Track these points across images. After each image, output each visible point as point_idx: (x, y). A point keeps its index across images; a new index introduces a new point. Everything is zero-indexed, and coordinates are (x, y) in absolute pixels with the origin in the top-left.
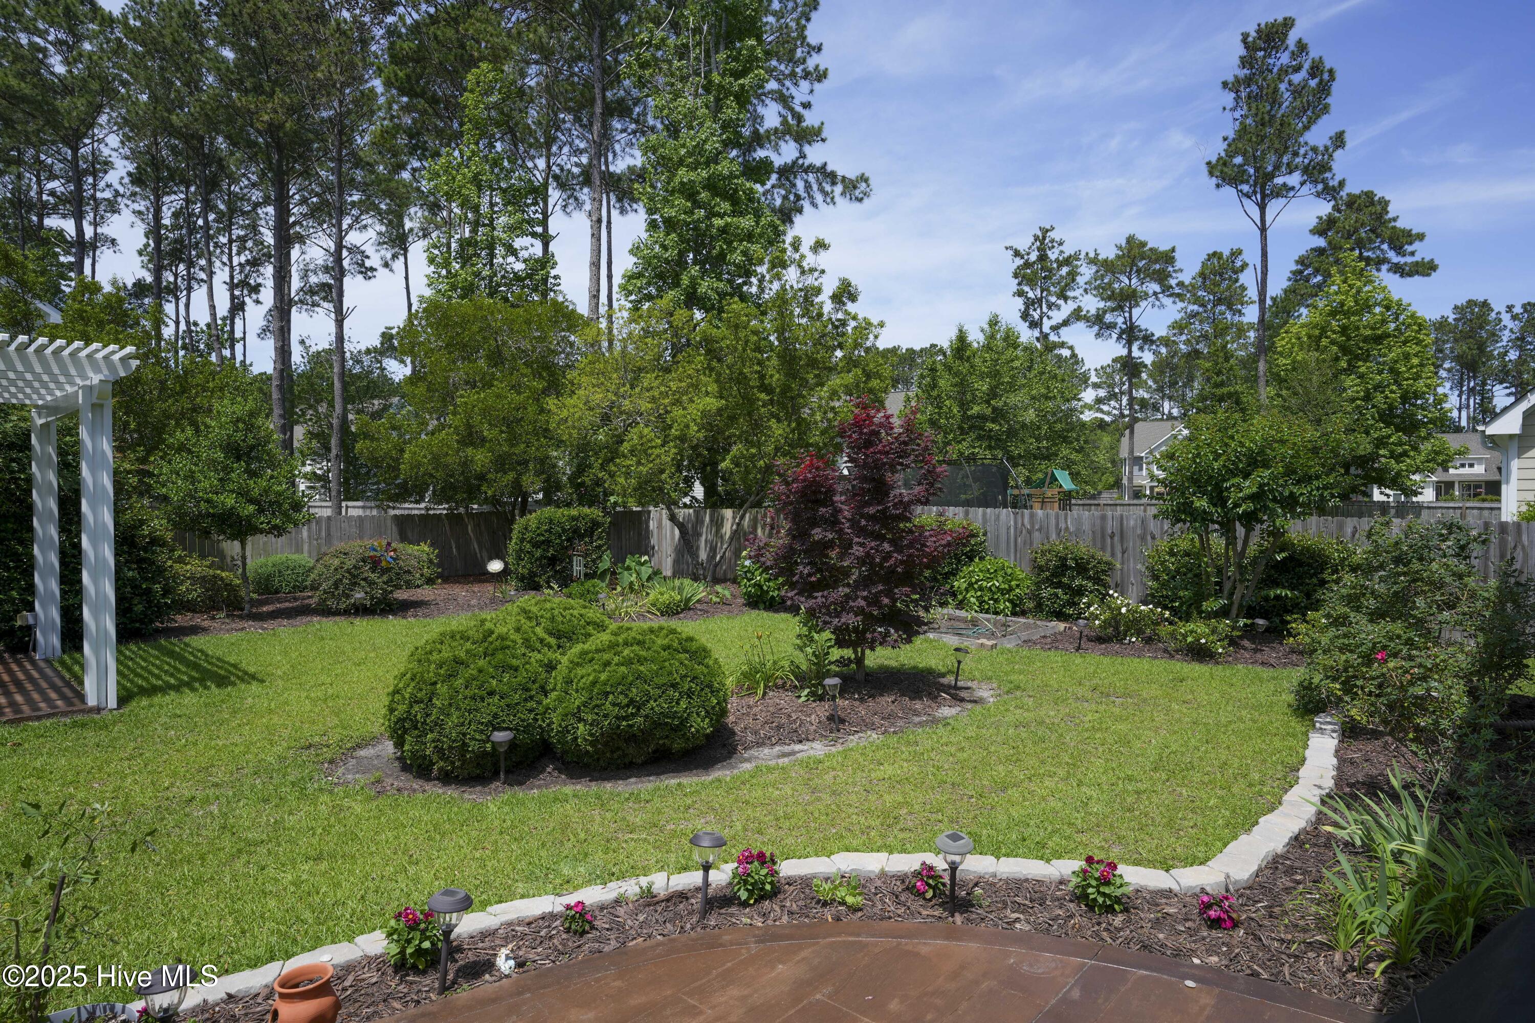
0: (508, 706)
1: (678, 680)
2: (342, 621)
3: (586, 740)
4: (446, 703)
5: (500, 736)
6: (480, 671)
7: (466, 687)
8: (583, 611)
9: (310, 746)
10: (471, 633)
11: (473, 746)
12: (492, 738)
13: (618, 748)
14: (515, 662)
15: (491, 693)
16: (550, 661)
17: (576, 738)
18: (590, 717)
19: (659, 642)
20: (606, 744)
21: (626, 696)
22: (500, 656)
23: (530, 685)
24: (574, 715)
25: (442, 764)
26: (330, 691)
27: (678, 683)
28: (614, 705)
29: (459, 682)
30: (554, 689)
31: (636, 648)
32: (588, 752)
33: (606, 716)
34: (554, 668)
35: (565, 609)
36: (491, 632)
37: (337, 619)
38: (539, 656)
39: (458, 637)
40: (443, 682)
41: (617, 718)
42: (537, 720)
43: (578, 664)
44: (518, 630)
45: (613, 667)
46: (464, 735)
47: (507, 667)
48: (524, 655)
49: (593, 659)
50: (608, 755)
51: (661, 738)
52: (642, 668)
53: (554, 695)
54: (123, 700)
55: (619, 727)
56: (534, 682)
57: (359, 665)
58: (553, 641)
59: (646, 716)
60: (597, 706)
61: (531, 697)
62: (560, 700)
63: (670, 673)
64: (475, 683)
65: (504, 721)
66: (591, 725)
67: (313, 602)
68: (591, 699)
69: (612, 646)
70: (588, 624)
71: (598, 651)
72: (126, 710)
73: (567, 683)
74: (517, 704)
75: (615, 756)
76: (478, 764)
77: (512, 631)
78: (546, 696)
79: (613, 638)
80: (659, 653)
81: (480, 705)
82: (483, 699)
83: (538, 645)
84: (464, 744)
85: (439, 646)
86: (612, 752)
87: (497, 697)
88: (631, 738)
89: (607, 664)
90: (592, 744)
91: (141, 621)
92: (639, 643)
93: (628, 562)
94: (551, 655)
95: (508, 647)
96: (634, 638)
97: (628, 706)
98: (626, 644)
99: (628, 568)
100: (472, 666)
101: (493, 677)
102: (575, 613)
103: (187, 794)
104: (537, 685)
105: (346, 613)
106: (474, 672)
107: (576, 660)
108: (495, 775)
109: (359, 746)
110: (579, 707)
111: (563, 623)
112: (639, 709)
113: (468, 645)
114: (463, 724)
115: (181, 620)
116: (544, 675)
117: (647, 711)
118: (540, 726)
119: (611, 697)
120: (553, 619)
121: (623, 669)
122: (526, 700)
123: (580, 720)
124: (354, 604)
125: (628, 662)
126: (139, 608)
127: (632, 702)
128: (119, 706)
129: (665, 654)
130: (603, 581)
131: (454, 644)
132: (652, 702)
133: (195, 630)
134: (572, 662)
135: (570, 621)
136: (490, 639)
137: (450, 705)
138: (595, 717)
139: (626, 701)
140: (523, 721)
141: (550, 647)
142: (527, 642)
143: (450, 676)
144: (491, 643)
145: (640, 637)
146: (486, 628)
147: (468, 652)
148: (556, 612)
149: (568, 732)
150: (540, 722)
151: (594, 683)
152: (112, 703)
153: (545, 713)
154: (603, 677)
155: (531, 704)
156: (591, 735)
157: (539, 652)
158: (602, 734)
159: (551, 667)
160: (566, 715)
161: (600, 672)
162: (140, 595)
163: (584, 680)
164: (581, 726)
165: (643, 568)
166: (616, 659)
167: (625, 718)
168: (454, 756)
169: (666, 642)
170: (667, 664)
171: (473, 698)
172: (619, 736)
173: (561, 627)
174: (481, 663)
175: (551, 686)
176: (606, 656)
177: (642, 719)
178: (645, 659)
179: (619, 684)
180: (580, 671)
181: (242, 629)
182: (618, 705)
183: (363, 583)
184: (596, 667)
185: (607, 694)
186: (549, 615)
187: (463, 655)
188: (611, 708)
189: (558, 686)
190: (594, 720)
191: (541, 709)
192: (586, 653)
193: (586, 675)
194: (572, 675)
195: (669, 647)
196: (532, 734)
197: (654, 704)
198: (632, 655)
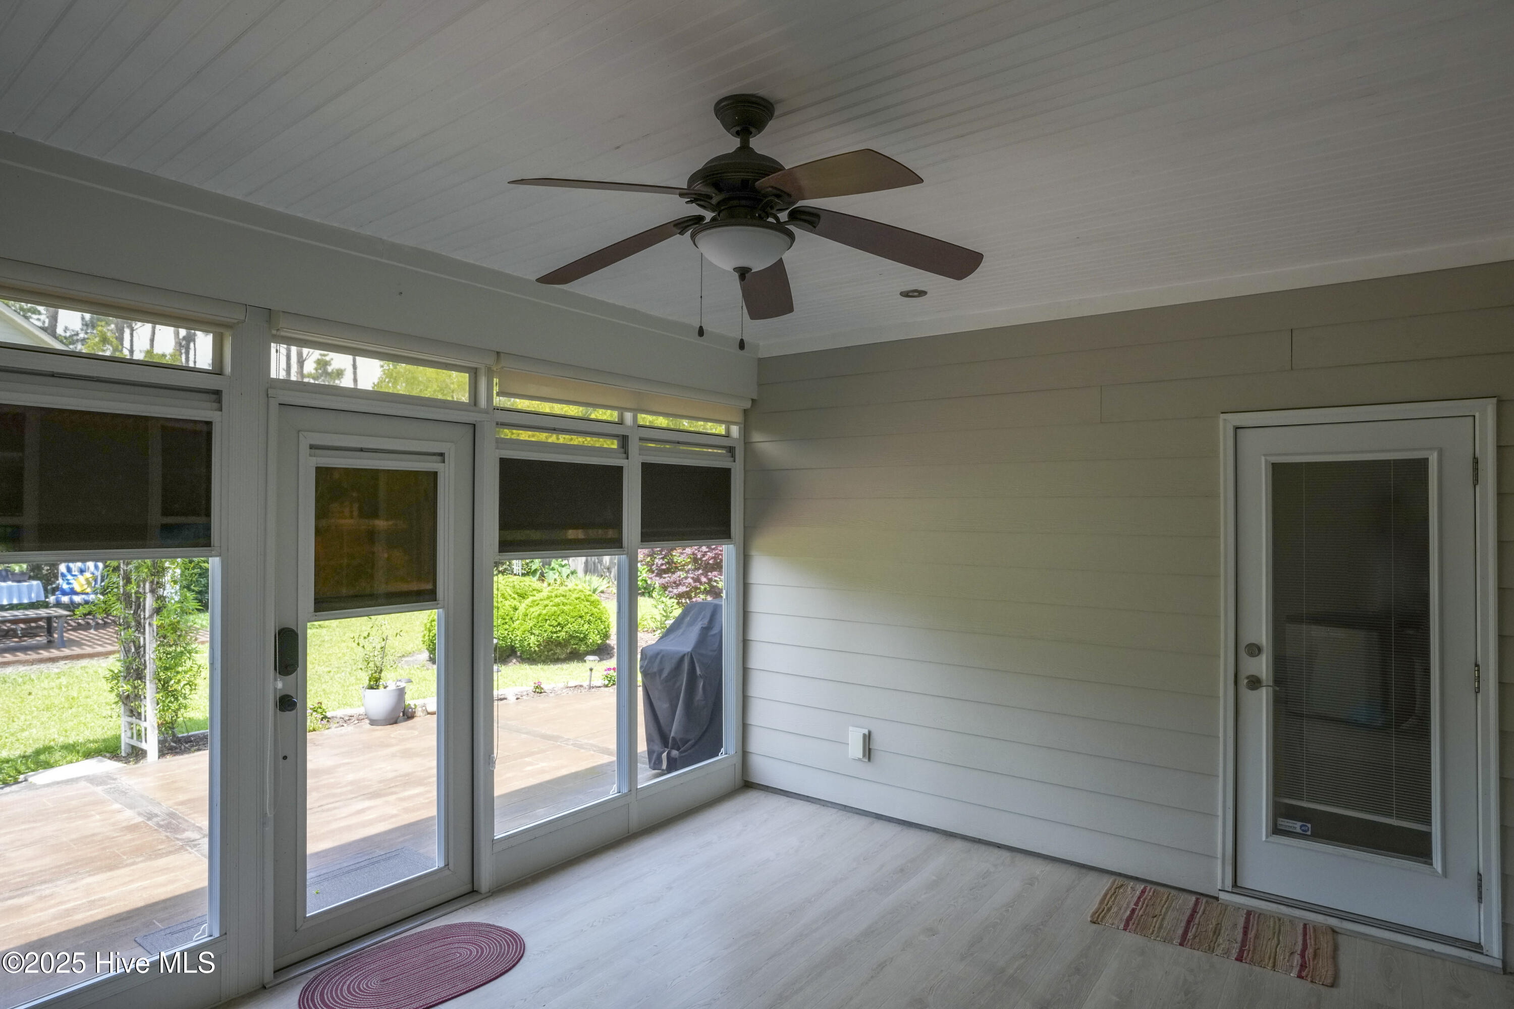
1: (583, 614)
3: (535, 644)
8: (531, 584)
13: (551, 650)
16: (515, 606)
17: (529, 644)
18: (537, 632)
20: (545, 647)
21: (556, 621)
23: (505, 617)
24: (529, 631)
27: (583, 616)
28: (550, 626)
30: (518, 619)
31: (561, 598)
32: (535, 651)
33: (545, 631)
34: (516, 609)
35: (521, 582)
38: (510, 603)
41: (552, 632)
43: (531, 606)
45: (549, 607)
49: (538, 604)
50: (546, 653)
51: (574, 644)
52: (565, 608)
53: (518, 622)
55: (552, 637)
58: (516, 596)
59: (567, 632)
60: (541, 626)
61: (506, 623)
62: (521, 624)
63: (579, 611)
66: (538, 636)
68: (538, 623)
69: (549, 598)
70: (534, 590)
71: (541, 600)
73: (525, 615)
74: (499, 626)
75: (550, 653)
78: (514, 623)
79: (549, 594)
80: (573, 601)
83: (509, 597)
86: (548, 652)
88: (559, 644)
89: (546, 606)
90: (538, 646)
92: (563, 596)
93: (553, 565)
94: (515, 603)
96: (561, 594)
97: (557, 626)
98: (556, 596)
99: (553, 569)
102: (526, 584)
104: (509, 617)
107: (530, 605)
110: (531, 628)
111: (520, 589)
112: (562, 628)
116: (512, 612)
117: (567, 629)
118: (510, 638)
119: (548, 621)
120: (514, 587)
121: (555, 608)
122: (503, 624)
123: (532, 634)
125: (558, 605)
127: (559, 624)
129: (577, 602)
132: (569, 625)
134: (527, 605)
135: (523, 588)
139: (556, 623)
140: (502, 634)
141: (514, 599)
142: (502, 596)
145: (564, 594)
148: (516, 583)
149: (525, 640)
150: (511, 636)
151: (539, 615)
153: (513, 631)
154: (544, 612)
155: (506, 626)
156: (538, 641)
158: (543, 642)
160: (525, 631)
161: (542, 610)
163: (534, 614)
164: (532, 637)
165: (564, 569)
166: (551, 603)
167: (556, 632)
169: (577, 596)
170: (578, 606)
172: (552, 642)
175: (516, 618)
176: (546, 602)
177: (564, 633)
178: (566, 604)
179: (553, 616)
180: (532, 610)
182: (552, 626)
184: (540, 607)
185: (546, 620)
186: (512, 585)
188: (548, 627)
189: (520, 618)
190: (539, 633)
191: (511, 629)
192: (535, 601)
193: (535, 611)
194: (528, 612)
195: (579, 598)
196: (506, 642)
197: (571, 626)
198: (559, 601)
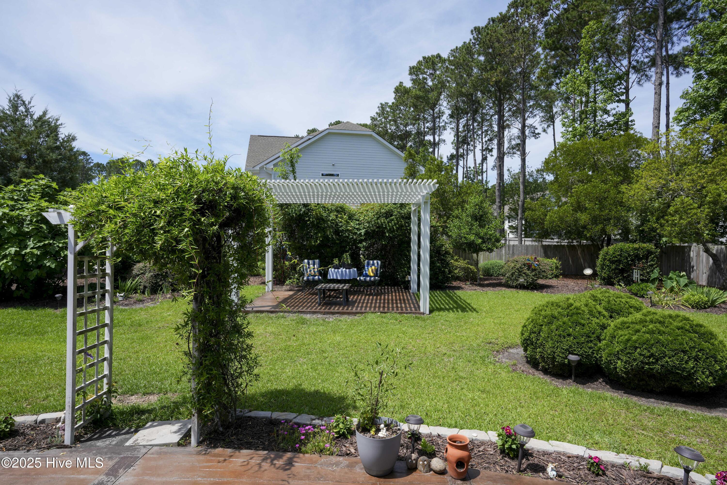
0: (577, 343)
2: (514, 291)
3: (622, 371)
4: (546, 336)
5: (572, 357)
6: (564, 323)
7: (557, 330)
8: (628, 300)
9: (490, 343)
10: (561, 304)
11: (558, 359)
12: (568, 357)
14: (582, 321)
15: (569, 335)
16: (604, 324)
17: (616, 368)
18: (624, 359)
19: (675, 324)
20: (635, 375)
21: (649, 351)
22: (575, 317)
23: (590, 335)
24: (615, 355)
25: (543, 364)
26: (503, 321)
28: (640, 355)
29: (553, 327)
30: (604, 339)
31: (658, 325)
32: (623, 377)
33: (635, 360)
34: (606, 328)
35: (617, 297)
36: (572, 305)
37: (512, 289)
38: (597, 321)
39: (555, 305)
40: (546, 325)
41: (642, 362)
42: (594, 353)
43: (619, 328)
44: (586, 305)
45: (641, 334)
46: (554, 353)
47: (577, 323)
48: (589, 318)
49: (629, 327)
50: (636, 382)
51: (674, 381)
52: (661, 337)
53: (604, 342)
54: (431, 311)
55: (643, 368)
56: (593, 333)
57: (517, 311)
58: (606, 313)
59: (662, 366)
60: (629, 353)
61: (591, 341)
62: (607, 346)
63: (681, 344)
64: (561, 328)
65: (575, 350)
66: (625, 363)
67: (503, 281)
68: (626, 348)
69: (642, 322)
70: (631, 307)
71: (632, 323)
72: (431, 315)
73: (612, 337)
74: (582, 343)
75: (641, 383)
76: (561, 369)
77: (583, 306)
78: (600, 342)
79: (643, 317)
80: (674, 330)
81: (563, 340)
82: (564, 338)
83: (597, 315)
84: (554, 357)
85: (545, 308)
86: (639, 381)
87: (572, 338)
88: (651, 375)
89: (638, 331)
90: (625, 373)
91: (441, 282)
92: (660, 322)
93: (671, 275)
94: (604, 321)
95: (580, 314)
96: (657, 319)
97: (650, 357)
98: (651, 321)
99: (671, 279)
100: (560, 320)
101: (571, 327)
102: (623, 300)
103: (444, 352)
104: (595, 335)
105: (516, 287)
106: (561, 323)
107: (618, 326)
108: (569, 377)
109: (510, 347)
110: (618, 352)
111: (615, 305)
112: (657, 360)
113: (560, 310)
114: (554, 347)
115: (455, 284)
116: (599, 331)
117: (663, 363)
118: (595, 357)
119: (638, 350)
120: (609, 302)
121: (648, 335)
122: (588, 342)
123: (619, 359)
124: (520, 284)
125: (652, 332)
126: (440, 278)
127: (652, 355)
128: (430, 314)
129: (679, 332)
130: (653, 284)
131: (552, 308)
132: (667, 358)
133: (459, 288)
134: (616, 327)
135: (619, 304)
136: (571, 308)
137: (548, 337)
138: (628, 359)
139: (648, 354)
140: (586, 352)
141: (604, 317)
142: (591, 313)
143: (549, 323)
144: (571, 310)
145: (662, 319)
146: (569, 302)
147: (559, 313)
148: (611, 299)
149: (611, 363)
150: (595, 355)
151: (628, 340)
152: (428, 312)
153: (598, 351)
154: (634, 338)
155: (591, 345)
156: (625, 368)
157: (597, 318)
158: (632, 369)
159: (604, 327)
160: (611, 354)
161: (632, 335)
162: (441, 273)
163: (622, 338)
164: (619, 362)
165: (681, 279)
167: (647, 364)
168: (549, 361)
169: (680, 324)
170: (679, 338)
171: (560, 335)
172: (644, 373)
173: (613, 307)
174: (565, 319)
175: (603, 337)
176: (637, 327)
177: (660, 367)
178: (664, 332)
179: (645, 344)
180: (620, 332)
181: (475, 290)
182: (643, 355)
183: (524, 275)
184: (631, 332)
185: (636, 348)
186: (606, 300)
187: (556, 314)
188: (638, 356)
189: (607, 338)
190: (627, 361)
191: (596, 348)
192: (625, 323)
193: (624, 335)
194: (615, 334)
195: (682, 328)
196: (591, 360)
197: (669, 360)
198: (654, 329)
